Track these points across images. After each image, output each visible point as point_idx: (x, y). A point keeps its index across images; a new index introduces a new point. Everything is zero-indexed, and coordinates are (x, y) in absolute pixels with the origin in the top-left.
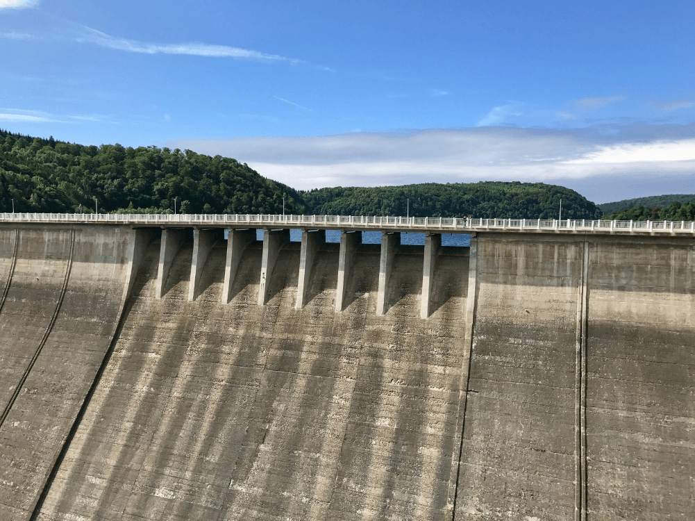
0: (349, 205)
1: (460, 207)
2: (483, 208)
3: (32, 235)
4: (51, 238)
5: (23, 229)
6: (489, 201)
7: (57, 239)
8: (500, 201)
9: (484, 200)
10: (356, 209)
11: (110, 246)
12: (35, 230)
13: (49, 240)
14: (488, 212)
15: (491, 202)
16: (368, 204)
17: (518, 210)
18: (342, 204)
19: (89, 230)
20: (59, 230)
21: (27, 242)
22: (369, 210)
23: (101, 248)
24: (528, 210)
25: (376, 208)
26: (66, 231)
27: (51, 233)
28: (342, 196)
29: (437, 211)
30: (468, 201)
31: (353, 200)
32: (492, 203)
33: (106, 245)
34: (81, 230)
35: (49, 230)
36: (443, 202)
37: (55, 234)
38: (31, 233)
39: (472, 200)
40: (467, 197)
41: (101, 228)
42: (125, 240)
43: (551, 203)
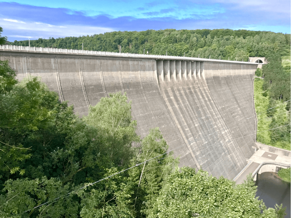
3: (125, 62)
4: (132, 64)
5: (121, 60)
7: (134, 64)
11: (150, 66)
12: (126, 60)
13: (131, 65)
19: (143, 60)
20: (134, 60)
21: (124, 65)
23: (147, 66)
26: (137, 60)
27: (132, 61)
33: (149, 66)
34: (141, 61)
35: (131, 60)
37: (133, 62)
38: (125, 61)
41: (147, 59)
42: (154, 64)
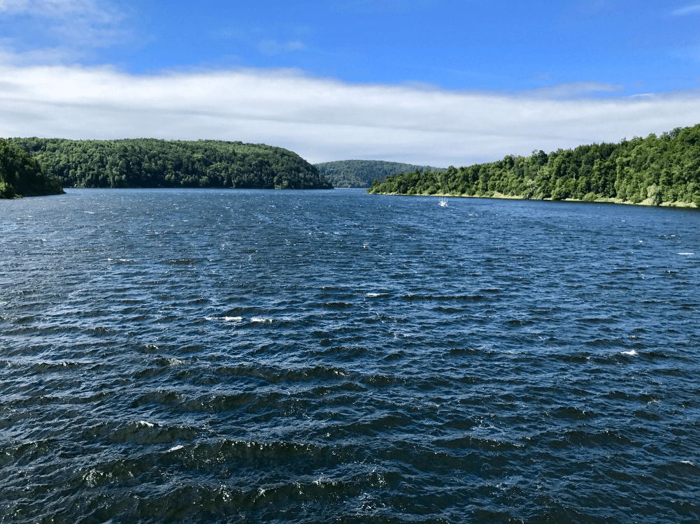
0: (58, 162)
1: (192, 168)
2: (216, 169)
6: (221, 162)
8: (233, 162)
9: (215, 160)
10: (70, 169)
14: (223, 174)
15: (223, 162)
16: (86, 161)
17: (253, 173)
18: (47, 160)
22: (90, 169)
24: (262, 172)
25: (99, 167)
28: (44, 150)
29: (170, 172)
30: (199, 161)
31: (64, 156)
32: (224, 164)
36: (173, 161)
39: (203, 159)
40: (198, 156)
43: (283, 165)
